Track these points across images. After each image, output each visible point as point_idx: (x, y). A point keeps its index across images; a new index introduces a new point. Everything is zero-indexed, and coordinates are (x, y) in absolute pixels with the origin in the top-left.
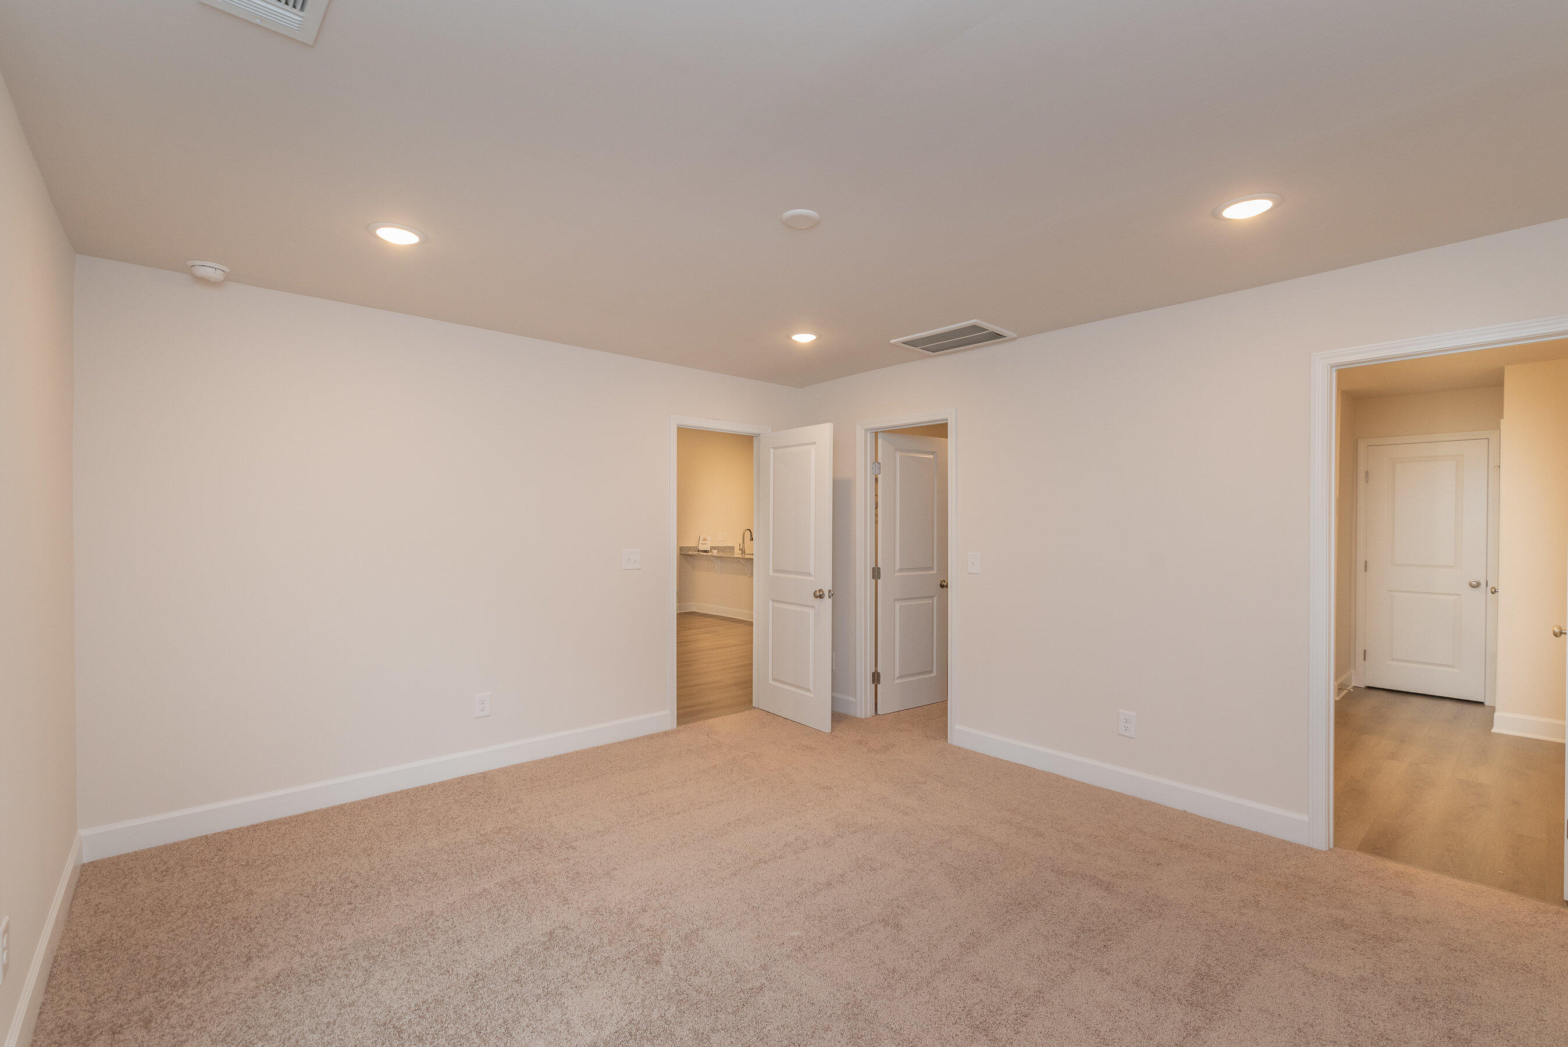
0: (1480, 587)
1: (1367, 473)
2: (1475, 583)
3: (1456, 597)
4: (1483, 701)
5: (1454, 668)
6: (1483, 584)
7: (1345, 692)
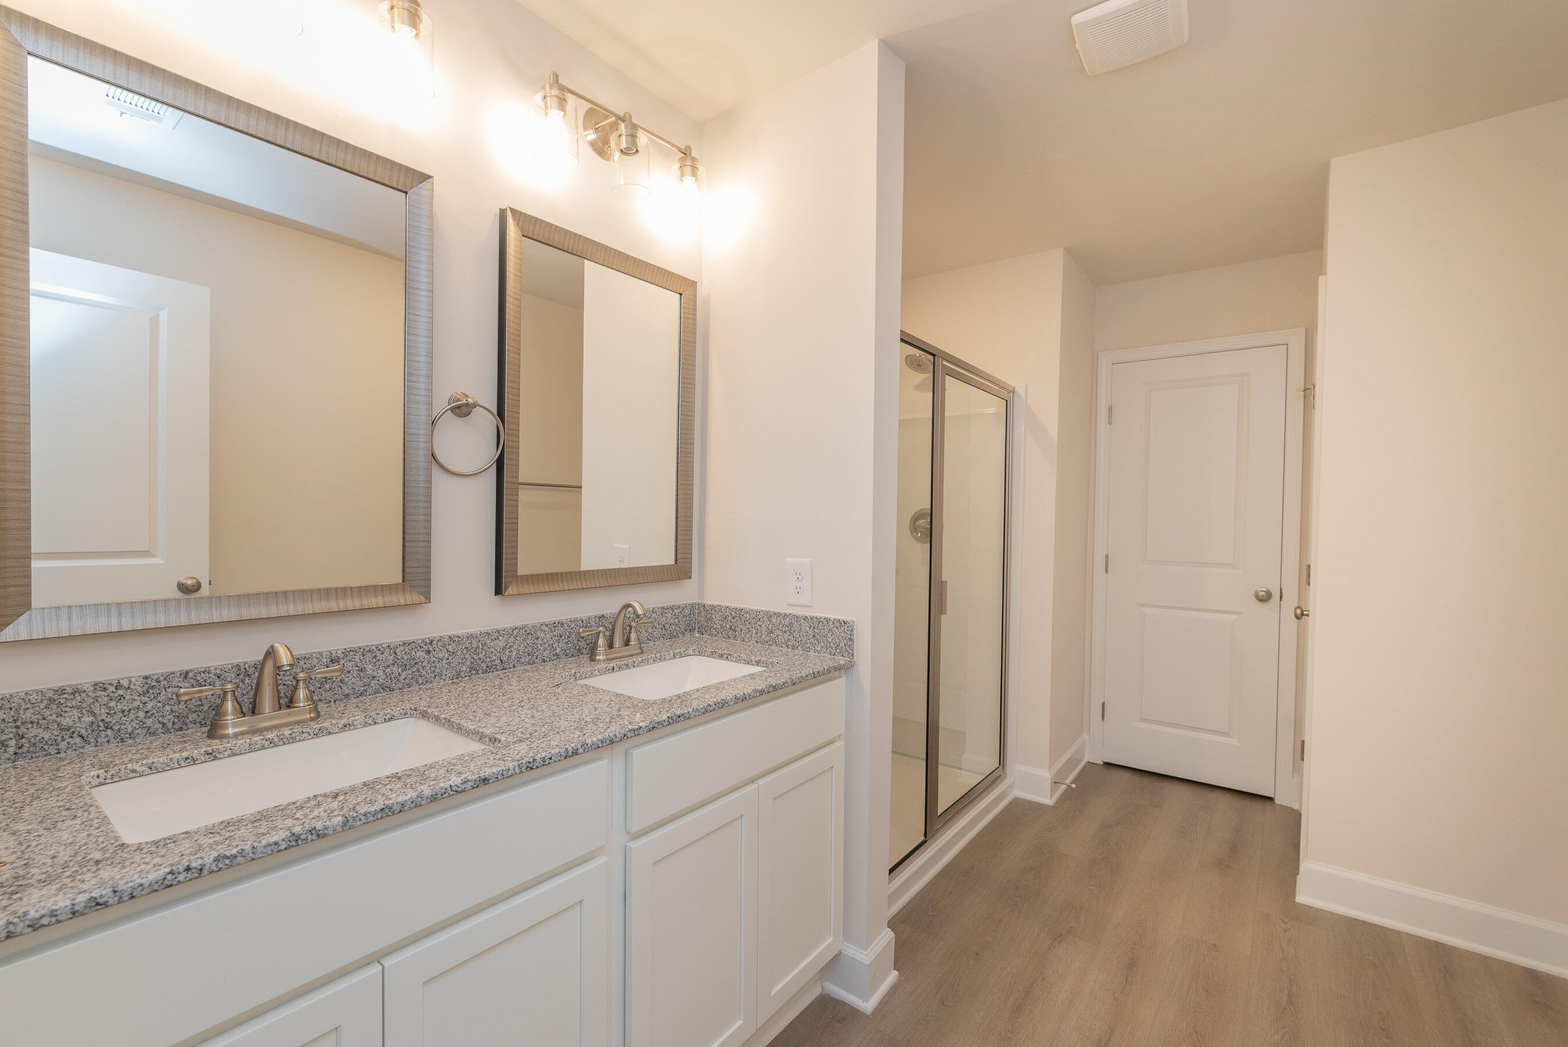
0: (1271, 601)
1: (1110, 409)
2: (1263, 593)
3: (1236, 616)
4: (1272, 796)
5: (1230, 737)
6: (1276, 595)
7: (1063, 787)
